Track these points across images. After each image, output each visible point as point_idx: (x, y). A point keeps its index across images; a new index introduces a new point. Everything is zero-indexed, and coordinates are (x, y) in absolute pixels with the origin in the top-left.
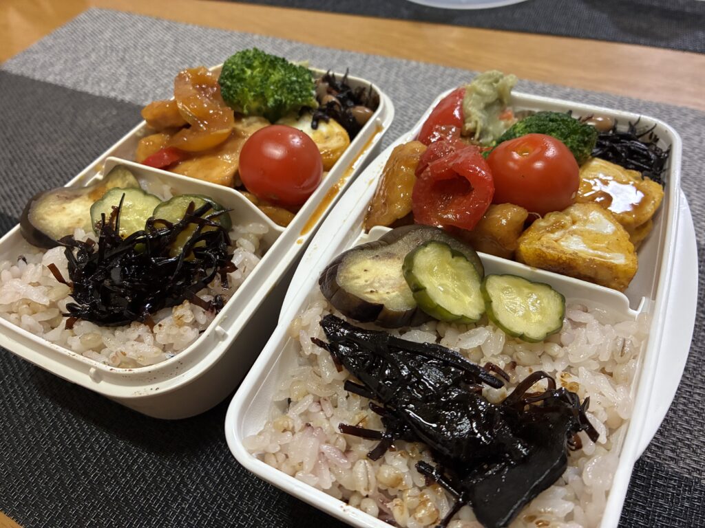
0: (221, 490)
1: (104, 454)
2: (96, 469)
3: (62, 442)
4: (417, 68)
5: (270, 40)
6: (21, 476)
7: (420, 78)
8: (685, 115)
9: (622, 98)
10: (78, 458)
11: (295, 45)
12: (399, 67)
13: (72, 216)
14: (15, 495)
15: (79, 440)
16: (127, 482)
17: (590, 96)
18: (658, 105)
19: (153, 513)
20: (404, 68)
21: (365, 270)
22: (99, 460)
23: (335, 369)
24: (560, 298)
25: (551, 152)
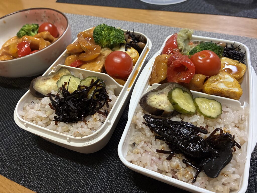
0: (109, 175)
1: (66, 167)
2: (65, 172)
3: (51, 164)
4: (152, 26)
5: (98, 18)
6: (38, 178)
7: (153, 30)
8: (244, 39)
9: (222, 34)
10: (58, 169)
11: (107, 20)
12: (145, 26)
13: (48, 86)
14: (36, 185)
15: (57, 163)
16: (77, 176)
17: (212, 34)
18: (234, 36)
19: (87, 185)
20: (147, 27)
21: (155, 99)
22: (65, 169)
23: (151, 132)
24: (219, 104)
25: (212, 56)
